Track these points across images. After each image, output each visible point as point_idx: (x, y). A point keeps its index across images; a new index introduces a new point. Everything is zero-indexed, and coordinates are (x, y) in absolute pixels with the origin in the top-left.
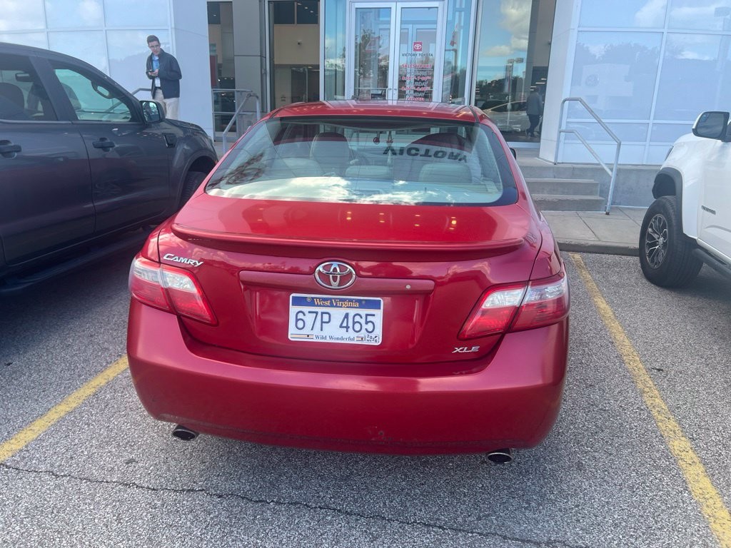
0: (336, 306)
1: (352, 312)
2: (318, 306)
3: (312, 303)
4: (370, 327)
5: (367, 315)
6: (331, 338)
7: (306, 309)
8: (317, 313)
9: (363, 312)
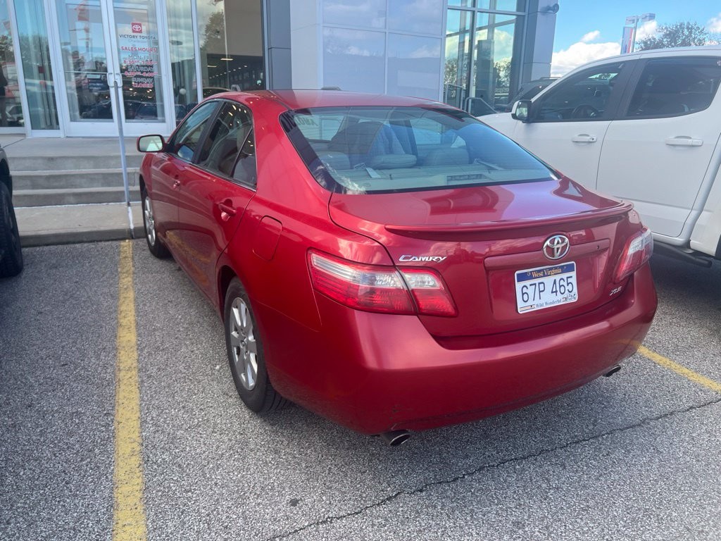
0: (548, 275)
1: (558, 277)
2: (535, 278)
3: (531, 278)
4: (570, 287)
5: (568, 278)
6: (546, 303)
7: (527, 283)
8: (535, 284)
9: (565, 276)
